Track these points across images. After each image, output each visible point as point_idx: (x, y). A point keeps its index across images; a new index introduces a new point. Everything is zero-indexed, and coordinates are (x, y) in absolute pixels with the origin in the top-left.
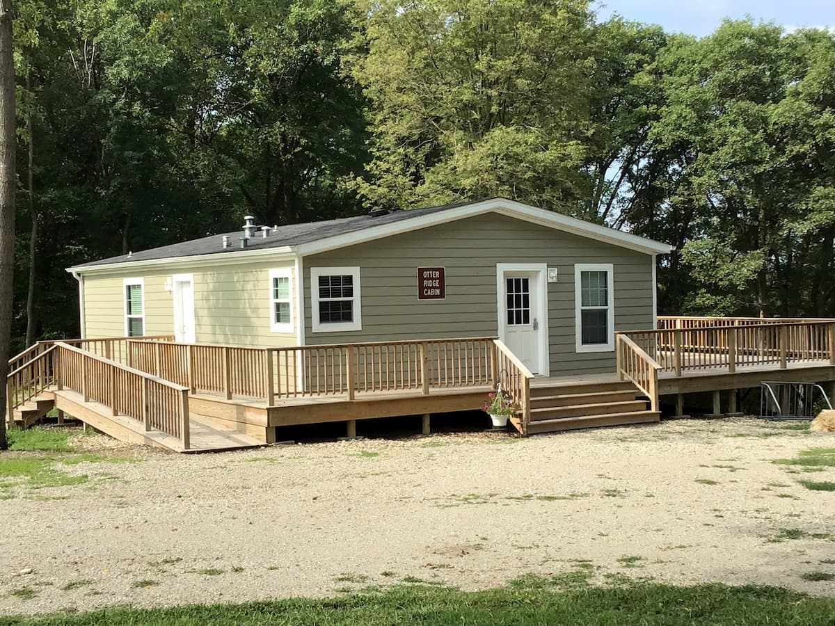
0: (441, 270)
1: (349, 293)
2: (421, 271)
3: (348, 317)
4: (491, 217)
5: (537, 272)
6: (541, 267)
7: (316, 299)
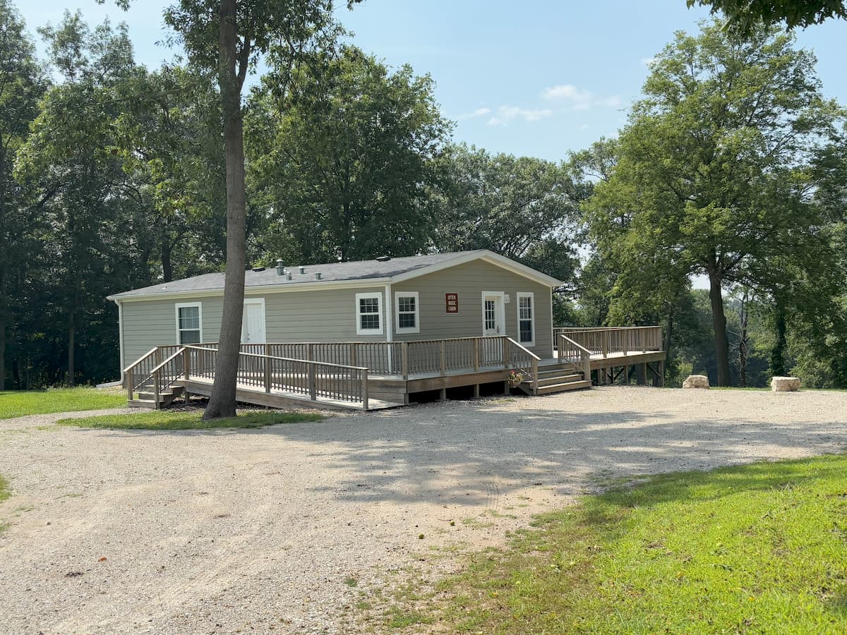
0: (456, 295)
1: (413, 308)
2: (447, 295)
3: (412, 325)
4: (479, 261)
5: (499, 297)
6: (501, 294)
7: (398, 312)
